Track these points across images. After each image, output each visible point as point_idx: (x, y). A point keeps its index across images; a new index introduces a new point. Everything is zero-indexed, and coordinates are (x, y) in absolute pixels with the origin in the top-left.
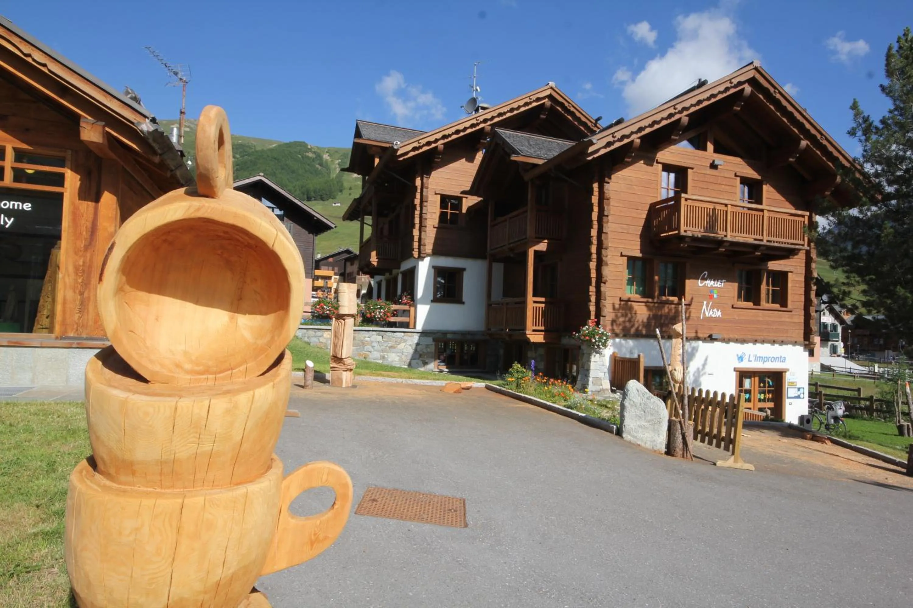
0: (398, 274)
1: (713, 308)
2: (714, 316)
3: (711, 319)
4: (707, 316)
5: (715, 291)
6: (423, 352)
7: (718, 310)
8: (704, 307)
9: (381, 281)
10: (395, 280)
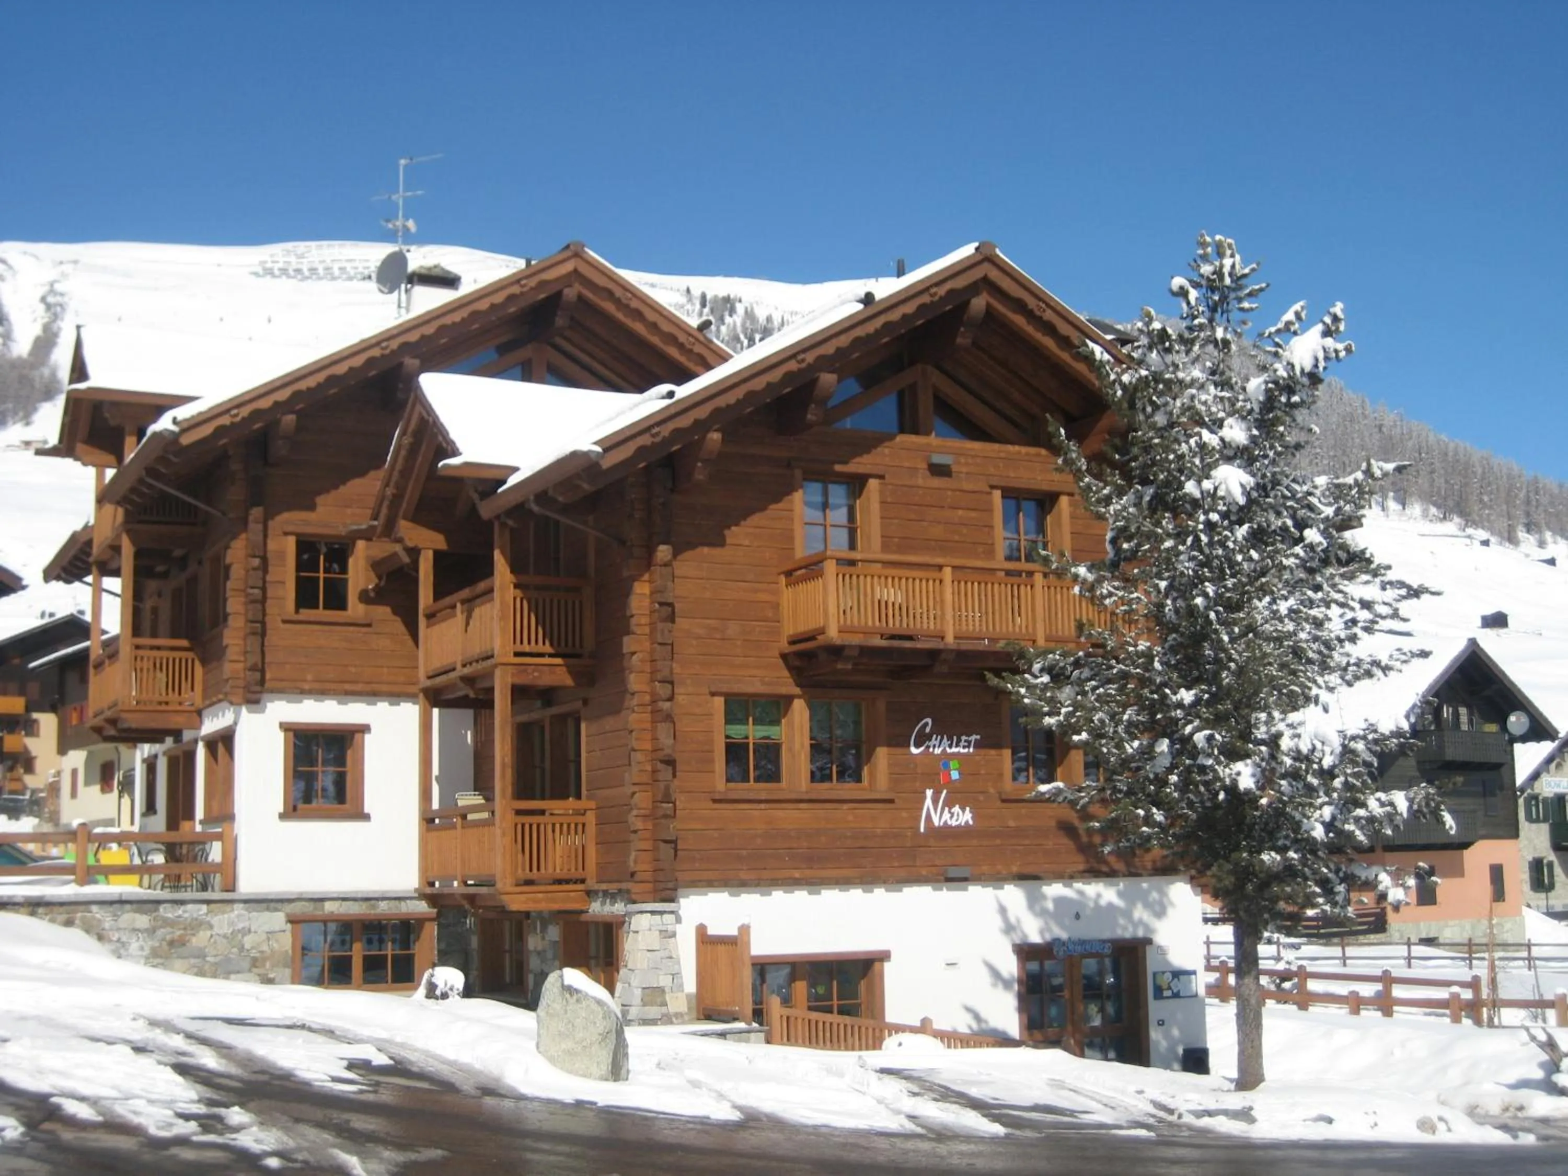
0: (196, 741)
1: (949, 804)
2: (954, 823)
3: (947, 832)
4: (936, 823)
5: (954, 764)
6: (262, 952)
7: (963, 810)
8: (928, 802)
9: (156, 756)
10: (190, 757)
